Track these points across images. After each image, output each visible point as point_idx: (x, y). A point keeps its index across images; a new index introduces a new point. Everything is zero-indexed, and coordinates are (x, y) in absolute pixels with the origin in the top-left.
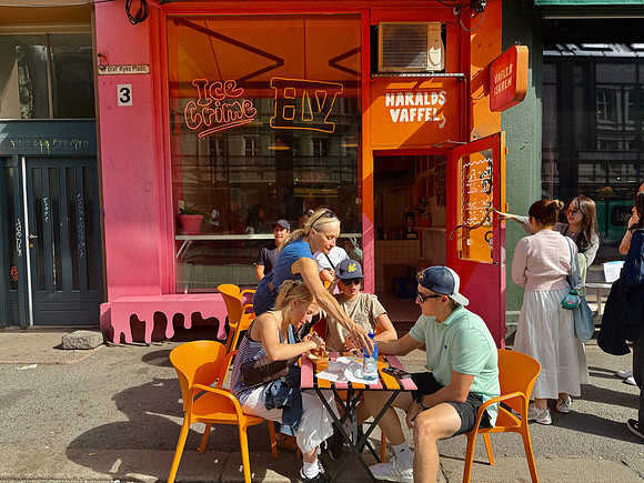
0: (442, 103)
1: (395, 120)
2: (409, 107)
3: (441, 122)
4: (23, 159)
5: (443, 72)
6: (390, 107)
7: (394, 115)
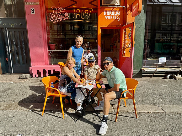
0: (119, 14)
1: (106, 19)
2: (110, 15)
3: (119, 19)
4: (7, 29)
5: (120, 5)
6: (105, 15)
7: (106, 17)
